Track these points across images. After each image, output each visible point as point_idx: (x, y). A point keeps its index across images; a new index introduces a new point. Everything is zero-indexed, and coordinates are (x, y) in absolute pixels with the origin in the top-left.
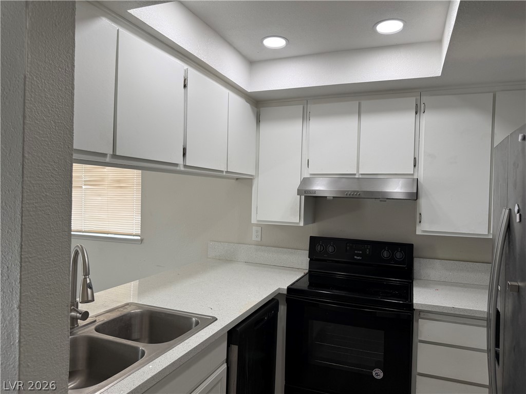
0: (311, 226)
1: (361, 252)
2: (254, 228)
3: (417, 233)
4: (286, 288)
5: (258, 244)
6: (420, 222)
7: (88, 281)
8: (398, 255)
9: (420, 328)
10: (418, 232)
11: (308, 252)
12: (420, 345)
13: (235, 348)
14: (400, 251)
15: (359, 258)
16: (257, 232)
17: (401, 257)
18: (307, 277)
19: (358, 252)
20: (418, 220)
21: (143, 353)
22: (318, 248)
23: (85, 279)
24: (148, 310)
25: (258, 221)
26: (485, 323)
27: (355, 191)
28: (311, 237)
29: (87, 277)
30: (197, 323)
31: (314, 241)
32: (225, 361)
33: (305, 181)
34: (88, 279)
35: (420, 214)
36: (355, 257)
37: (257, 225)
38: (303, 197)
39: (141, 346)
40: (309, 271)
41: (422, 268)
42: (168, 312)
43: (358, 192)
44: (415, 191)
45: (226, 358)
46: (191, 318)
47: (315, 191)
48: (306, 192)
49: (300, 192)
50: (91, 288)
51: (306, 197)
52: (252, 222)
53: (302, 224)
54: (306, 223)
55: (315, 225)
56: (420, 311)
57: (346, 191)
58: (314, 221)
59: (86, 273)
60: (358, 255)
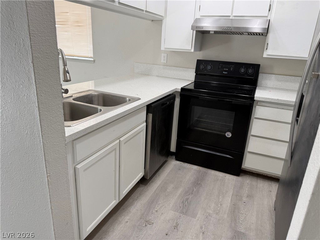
0: (198, 53)
1: (227, 69)
2: (163, 55)
3: (263, 57)
4: (180, 88)
5: (165, 65)
6: (267, 49)
7: (66, 70)
8: (250, 71)
9: (256, 111)
10: (265, 56)
11: (195, 70)
12: (255, 120)
13: (151, 115)
14: (252, 69)
15: (226, 73)
16: (164, 57)
17: (252, 72)
18: (193, 84)
19: (226, 69)
20: (265, 48)
21: (101, 110)
22: (202, 67)
23: (64, 68)
24: (102, 93)
25: (166, 48)
26: (293, 108)
27: (228, 27)
28: (198, 60)
29: (66, 67)
30: (130, 100)
31: (199, 62)
32: (145, 121)
33: (197, 20)
34: (66, 68)
35: (268, 44)
36: (224, 72)
37: (165, 52)
38: (195, 32)
39: (99, 107)
40: (195, 81)
41: (263, 79)
42: (113, 95)
43: (230, 27)
44: (267, 27)
45: (145, 119)
46: (126, 98)
47: (202, 27)
48: (197, 27)
49: (193, 28)
50: (68, 73)
51: (197, 32)
52: (161, 49)
53: (193, 50)
54: (195, 50)
55: (201, 52)
56: (258, 101)
57: (222, 27)
58: (200, 50)
59: (65, 65)
60: (225, 71)
